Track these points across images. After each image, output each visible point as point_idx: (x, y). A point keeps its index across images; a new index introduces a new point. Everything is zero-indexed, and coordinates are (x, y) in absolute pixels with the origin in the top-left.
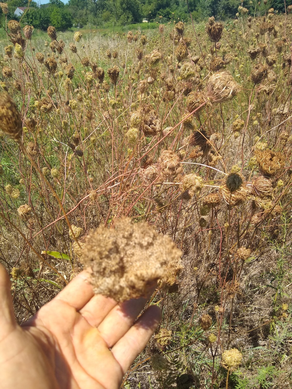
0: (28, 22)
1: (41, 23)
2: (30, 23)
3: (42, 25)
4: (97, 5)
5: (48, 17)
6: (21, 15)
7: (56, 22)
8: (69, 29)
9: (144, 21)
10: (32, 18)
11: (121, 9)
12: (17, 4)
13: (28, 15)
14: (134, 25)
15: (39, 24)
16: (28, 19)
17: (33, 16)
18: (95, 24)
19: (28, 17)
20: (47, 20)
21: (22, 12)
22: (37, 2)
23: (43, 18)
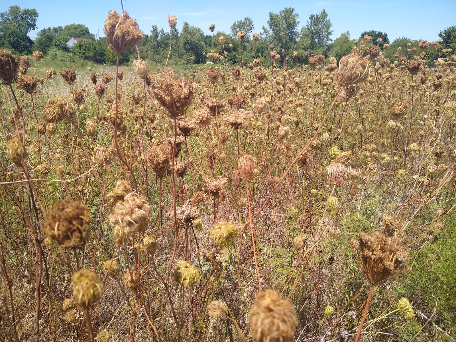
0: (80, 53)
1: (94, 56)
2: (82, 55)
3: (95, 57)
4: (158, 43)
5: (103, 50)
6: (74, 45)
7: (111, 55)
8: (125, 64)
9: (208, 62)
10: (84, 50)
11: (184, 49)
12: (73, 35)
13: (80, 46)
14: (196, 65)
15: (92, 56)
16: (80, 49)
17: (86, 47)
18: (154, 61)
19: (80, 48)
20: (102, 53)
21: (76, 42)
22: (95, 35)
23: (97, 51)
